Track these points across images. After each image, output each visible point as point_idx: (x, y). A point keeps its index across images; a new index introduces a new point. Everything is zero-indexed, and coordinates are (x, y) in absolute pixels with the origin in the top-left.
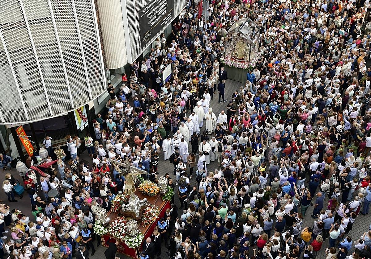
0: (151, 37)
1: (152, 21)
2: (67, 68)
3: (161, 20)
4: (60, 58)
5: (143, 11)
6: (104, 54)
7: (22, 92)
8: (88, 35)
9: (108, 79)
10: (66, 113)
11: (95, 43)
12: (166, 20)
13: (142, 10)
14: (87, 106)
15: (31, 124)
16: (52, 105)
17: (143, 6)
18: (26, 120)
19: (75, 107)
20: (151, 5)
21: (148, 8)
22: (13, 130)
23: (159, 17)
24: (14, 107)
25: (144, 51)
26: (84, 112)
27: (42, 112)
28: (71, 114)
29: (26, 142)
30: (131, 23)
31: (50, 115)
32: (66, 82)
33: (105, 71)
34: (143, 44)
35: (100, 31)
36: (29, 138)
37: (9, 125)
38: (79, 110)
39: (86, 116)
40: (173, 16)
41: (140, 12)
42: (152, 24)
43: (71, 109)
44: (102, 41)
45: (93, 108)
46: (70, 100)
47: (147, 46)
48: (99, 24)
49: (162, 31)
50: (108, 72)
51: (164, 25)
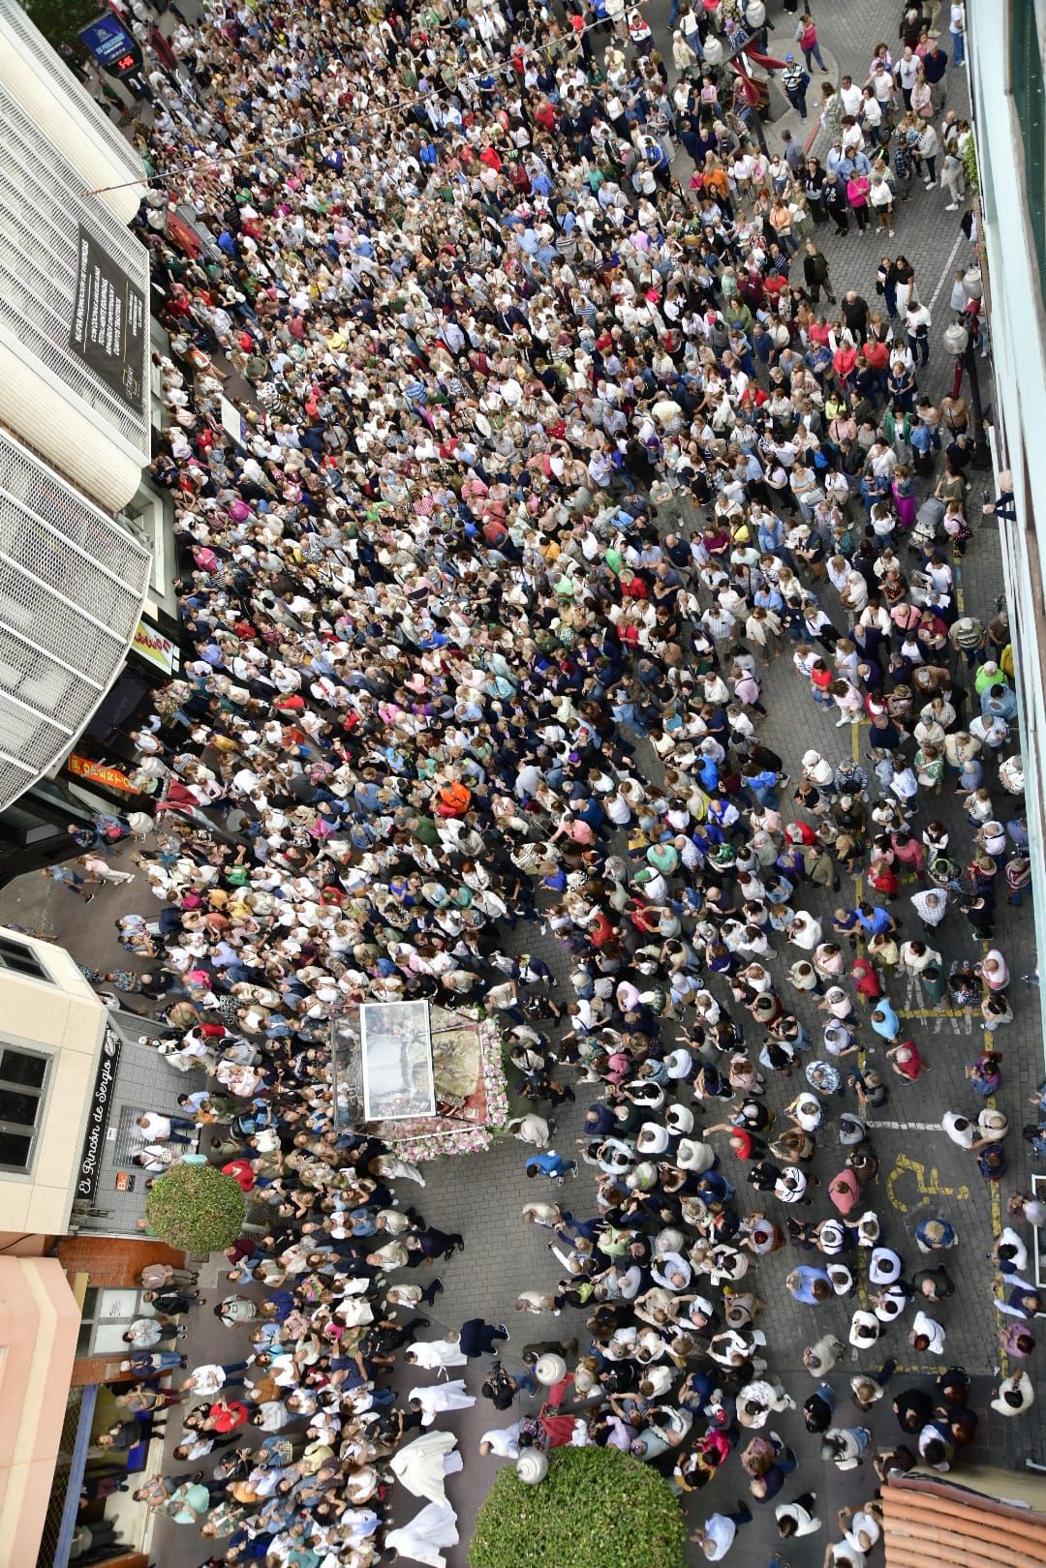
0: (139, 376)
1: (113, 346)
2: (44, 578)
3: (125, 327)
4: (15, 571)
5: (78, 338)
6: (85, 492)
7: (13, 692)
8: (22, 481)
9: (133, 532)
10: (122, 664)
11: (48, 484)
12: (133, 316)
13: (72, 337)
14: (146, 618)
15: (84, 736)
16: (86, 671)
17: (69, 327)
18: (67, 737)
19: (127, 637)
20: (80, 313)
21: (80, 323)
22: (66, 774)
23: (118, 323)
24: (27, 733)
25: (153, 417)
26: (152, 634)
27: (80, 699)
28: (133, 657)
29: (107, 776)
30: (78, 383)
31: (99, 693)
32: (68, 607)
33: (116, 520)
34: (136, 405)
35: (36, 451)
36: (105, 764)
37: (50, 770)
38: (140, 639)
39: (162, 638)
40: (141, 296)
41: (75, 346)
42: (117, 350)
43: (123, 647)
44: (57, 469)
45: (161, 612)
46: (106, 634)
47: (148, 400)
48: (21, 439)
49: (149, 349)
50: (123, 518)
51: (141, 331)
